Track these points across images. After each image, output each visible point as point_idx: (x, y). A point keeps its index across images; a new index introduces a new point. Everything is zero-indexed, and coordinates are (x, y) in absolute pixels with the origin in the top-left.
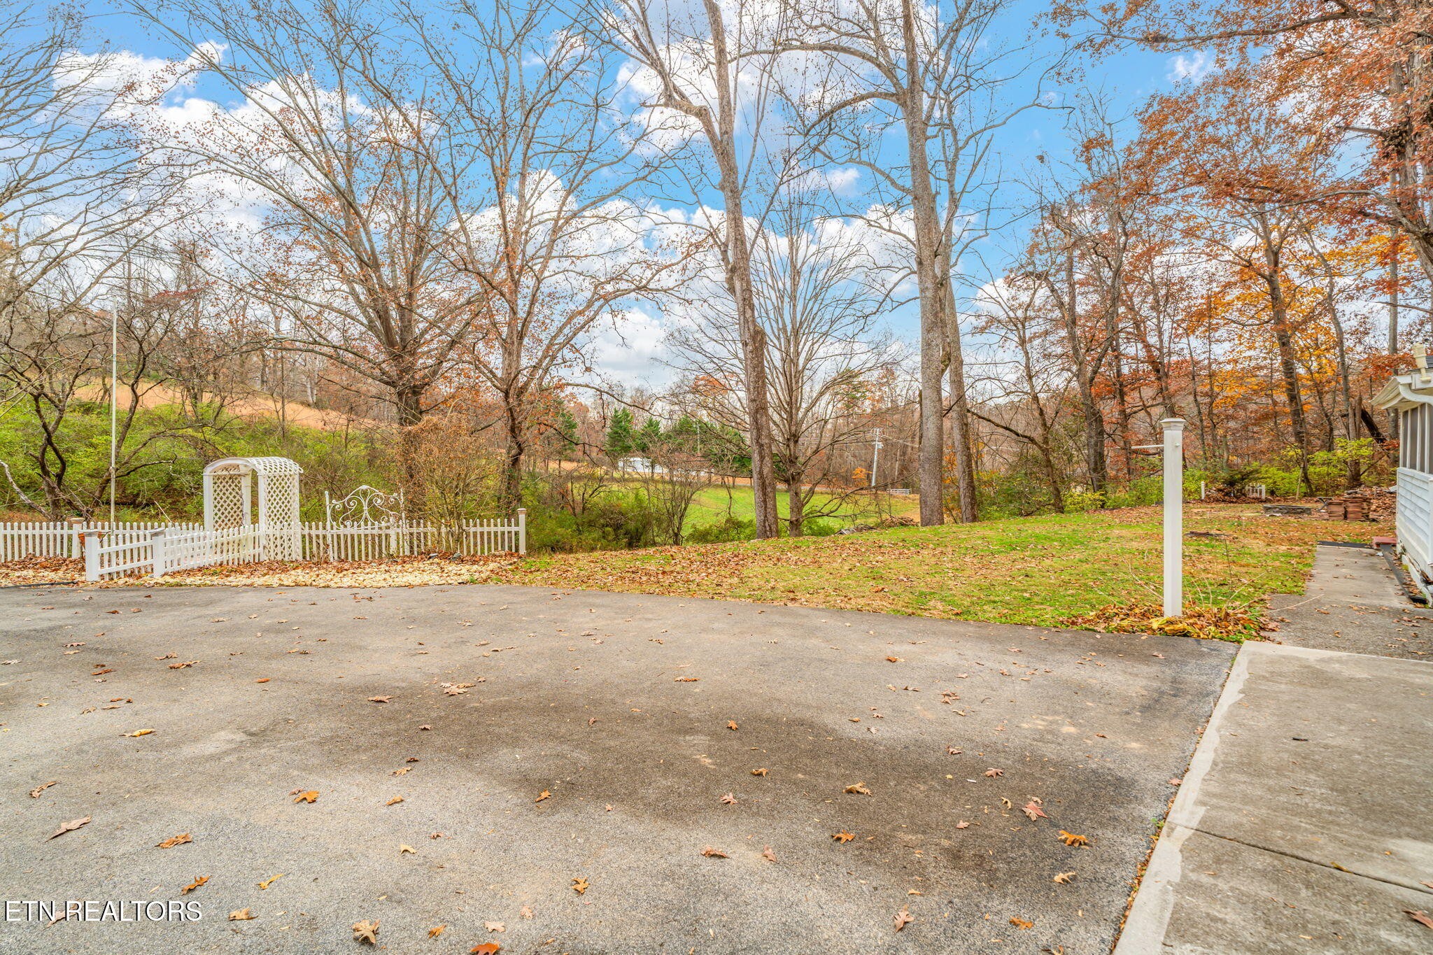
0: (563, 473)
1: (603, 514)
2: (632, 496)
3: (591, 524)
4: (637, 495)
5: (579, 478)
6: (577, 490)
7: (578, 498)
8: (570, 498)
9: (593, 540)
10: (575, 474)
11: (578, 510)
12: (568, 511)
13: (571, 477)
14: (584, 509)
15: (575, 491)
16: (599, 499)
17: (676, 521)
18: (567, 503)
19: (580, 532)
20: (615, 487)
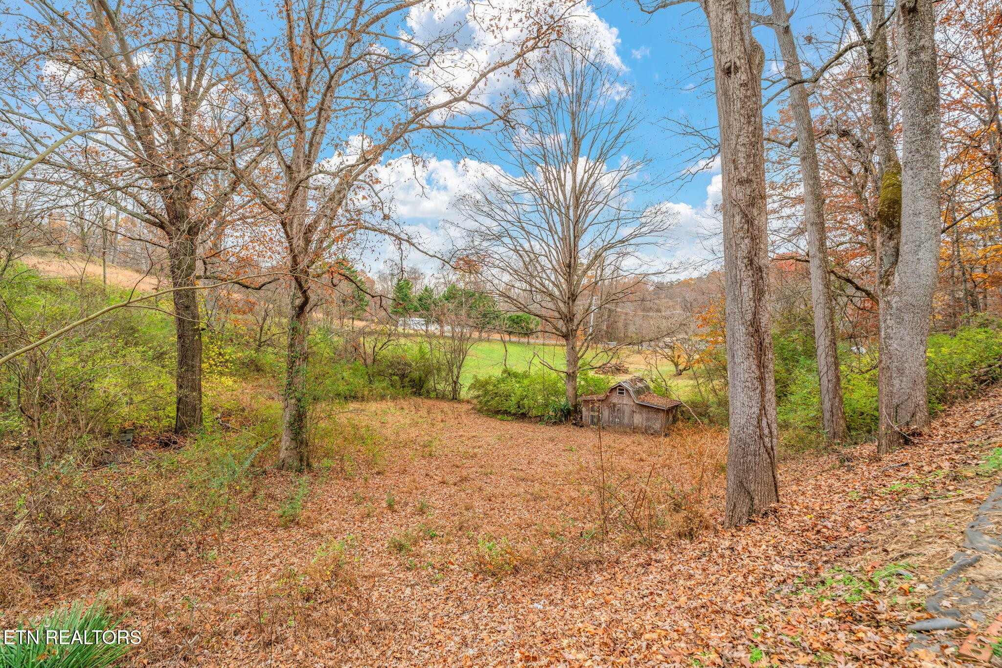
0: (355, 329)
1: (391, 365)
2: (416, 348)
3: (380, 373)
4: (421, 347)
5: (371, 333)
6: (368, 344)
7: (369, 351)
8: (362, 350)
9: (383, 389)
10: (367, 330)
11: (369, 361)
12: (360, 362)
13: (363, 333)
14: (374, 360)
15: (367, 345)
16: (388, 352)
17: (455, 370)
18: (360, 355)
19: (371, 382)
20: (402, 341)
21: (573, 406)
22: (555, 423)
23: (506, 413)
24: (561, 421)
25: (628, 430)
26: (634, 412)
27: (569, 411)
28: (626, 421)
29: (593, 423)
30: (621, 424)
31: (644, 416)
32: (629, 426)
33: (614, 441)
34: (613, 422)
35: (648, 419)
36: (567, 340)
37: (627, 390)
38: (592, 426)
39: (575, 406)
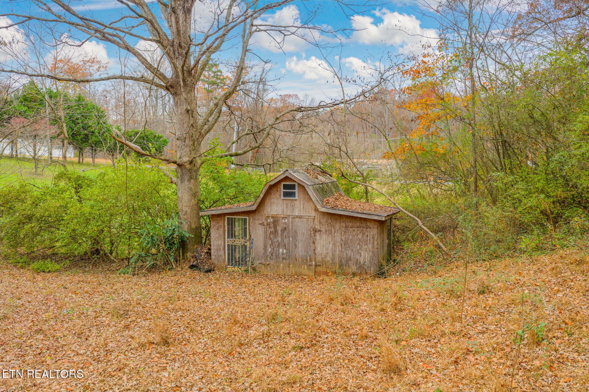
21: (191, 230)
22: (153, 268)
23: (54, 256)
24: (167, 263)
25: (305, 270)
26: (315, 231)
27: (183, 244)
28: (300, 251)
29: (232, 260)
30: (289, 258)
31: (338, 237)
32: (306, 261)
33: (283, 301)
34: (274, 255)
35: (345, 244)
36: (175, 94)
37: (302, 187)
38: (230, 268)
39: (197, 231)
